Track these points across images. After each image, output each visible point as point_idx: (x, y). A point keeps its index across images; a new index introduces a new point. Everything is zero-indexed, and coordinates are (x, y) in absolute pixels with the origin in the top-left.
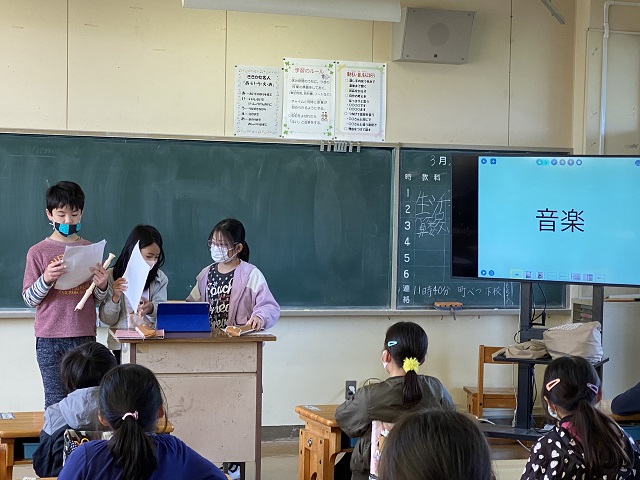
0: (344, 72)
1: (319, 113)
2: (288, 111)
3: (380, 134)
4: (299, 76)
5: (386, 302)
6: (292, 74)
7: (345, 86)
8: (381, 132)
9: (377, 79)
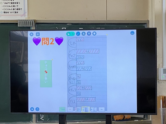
3: (24, 15)
8: (25, 13)
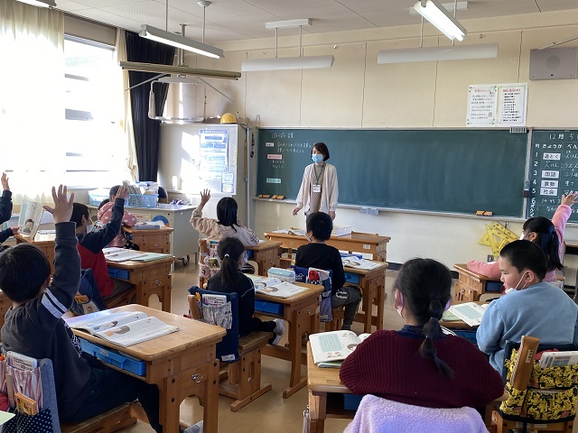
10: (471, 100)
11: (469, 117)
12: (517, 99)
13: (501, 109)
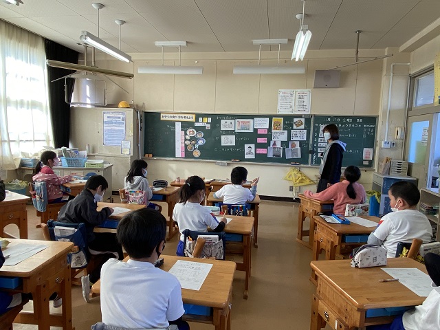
0: (297, 93)
1: (289, 106)
2: (279, 105)
4: (283, 95)
5: (307, 163)
6: (281, 94)
7: (297, 97)
9: (308, 94)
10: (280, 98)
11: (279, 108)
12: (306, 98)
13: (297, 104)
